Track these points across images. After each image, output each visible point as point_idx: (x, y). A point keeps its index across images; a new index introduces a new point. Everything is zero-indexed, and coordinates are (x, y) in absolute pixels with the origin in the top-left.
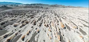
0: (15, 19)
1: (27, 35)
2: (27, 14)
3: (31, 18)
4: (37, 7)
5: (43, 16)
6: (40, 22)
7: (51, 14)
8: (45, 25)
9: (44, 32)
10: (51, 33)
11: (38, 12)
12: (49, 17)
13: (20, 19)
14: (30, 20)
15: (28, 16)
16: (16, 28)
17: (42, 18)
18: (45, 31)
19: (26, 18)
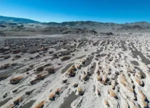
0: (14, 65)
1: (50, 99)
2: (50, 50)
3: (63, 60)
4: (78, 31)
5: (96, 55)
6: (85, 69)
7: (120, 50)
8: (101, 80)
9: (97, 96)
10: (116, 101)
11: (82, 44)
12: (114, 59)
13: (31, 62)
14: (59, 64)
15: (55, 55)
16: (16, 87)
17: (94, 61)
18: (99, 94)
19: (50, 60)
